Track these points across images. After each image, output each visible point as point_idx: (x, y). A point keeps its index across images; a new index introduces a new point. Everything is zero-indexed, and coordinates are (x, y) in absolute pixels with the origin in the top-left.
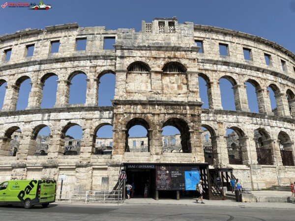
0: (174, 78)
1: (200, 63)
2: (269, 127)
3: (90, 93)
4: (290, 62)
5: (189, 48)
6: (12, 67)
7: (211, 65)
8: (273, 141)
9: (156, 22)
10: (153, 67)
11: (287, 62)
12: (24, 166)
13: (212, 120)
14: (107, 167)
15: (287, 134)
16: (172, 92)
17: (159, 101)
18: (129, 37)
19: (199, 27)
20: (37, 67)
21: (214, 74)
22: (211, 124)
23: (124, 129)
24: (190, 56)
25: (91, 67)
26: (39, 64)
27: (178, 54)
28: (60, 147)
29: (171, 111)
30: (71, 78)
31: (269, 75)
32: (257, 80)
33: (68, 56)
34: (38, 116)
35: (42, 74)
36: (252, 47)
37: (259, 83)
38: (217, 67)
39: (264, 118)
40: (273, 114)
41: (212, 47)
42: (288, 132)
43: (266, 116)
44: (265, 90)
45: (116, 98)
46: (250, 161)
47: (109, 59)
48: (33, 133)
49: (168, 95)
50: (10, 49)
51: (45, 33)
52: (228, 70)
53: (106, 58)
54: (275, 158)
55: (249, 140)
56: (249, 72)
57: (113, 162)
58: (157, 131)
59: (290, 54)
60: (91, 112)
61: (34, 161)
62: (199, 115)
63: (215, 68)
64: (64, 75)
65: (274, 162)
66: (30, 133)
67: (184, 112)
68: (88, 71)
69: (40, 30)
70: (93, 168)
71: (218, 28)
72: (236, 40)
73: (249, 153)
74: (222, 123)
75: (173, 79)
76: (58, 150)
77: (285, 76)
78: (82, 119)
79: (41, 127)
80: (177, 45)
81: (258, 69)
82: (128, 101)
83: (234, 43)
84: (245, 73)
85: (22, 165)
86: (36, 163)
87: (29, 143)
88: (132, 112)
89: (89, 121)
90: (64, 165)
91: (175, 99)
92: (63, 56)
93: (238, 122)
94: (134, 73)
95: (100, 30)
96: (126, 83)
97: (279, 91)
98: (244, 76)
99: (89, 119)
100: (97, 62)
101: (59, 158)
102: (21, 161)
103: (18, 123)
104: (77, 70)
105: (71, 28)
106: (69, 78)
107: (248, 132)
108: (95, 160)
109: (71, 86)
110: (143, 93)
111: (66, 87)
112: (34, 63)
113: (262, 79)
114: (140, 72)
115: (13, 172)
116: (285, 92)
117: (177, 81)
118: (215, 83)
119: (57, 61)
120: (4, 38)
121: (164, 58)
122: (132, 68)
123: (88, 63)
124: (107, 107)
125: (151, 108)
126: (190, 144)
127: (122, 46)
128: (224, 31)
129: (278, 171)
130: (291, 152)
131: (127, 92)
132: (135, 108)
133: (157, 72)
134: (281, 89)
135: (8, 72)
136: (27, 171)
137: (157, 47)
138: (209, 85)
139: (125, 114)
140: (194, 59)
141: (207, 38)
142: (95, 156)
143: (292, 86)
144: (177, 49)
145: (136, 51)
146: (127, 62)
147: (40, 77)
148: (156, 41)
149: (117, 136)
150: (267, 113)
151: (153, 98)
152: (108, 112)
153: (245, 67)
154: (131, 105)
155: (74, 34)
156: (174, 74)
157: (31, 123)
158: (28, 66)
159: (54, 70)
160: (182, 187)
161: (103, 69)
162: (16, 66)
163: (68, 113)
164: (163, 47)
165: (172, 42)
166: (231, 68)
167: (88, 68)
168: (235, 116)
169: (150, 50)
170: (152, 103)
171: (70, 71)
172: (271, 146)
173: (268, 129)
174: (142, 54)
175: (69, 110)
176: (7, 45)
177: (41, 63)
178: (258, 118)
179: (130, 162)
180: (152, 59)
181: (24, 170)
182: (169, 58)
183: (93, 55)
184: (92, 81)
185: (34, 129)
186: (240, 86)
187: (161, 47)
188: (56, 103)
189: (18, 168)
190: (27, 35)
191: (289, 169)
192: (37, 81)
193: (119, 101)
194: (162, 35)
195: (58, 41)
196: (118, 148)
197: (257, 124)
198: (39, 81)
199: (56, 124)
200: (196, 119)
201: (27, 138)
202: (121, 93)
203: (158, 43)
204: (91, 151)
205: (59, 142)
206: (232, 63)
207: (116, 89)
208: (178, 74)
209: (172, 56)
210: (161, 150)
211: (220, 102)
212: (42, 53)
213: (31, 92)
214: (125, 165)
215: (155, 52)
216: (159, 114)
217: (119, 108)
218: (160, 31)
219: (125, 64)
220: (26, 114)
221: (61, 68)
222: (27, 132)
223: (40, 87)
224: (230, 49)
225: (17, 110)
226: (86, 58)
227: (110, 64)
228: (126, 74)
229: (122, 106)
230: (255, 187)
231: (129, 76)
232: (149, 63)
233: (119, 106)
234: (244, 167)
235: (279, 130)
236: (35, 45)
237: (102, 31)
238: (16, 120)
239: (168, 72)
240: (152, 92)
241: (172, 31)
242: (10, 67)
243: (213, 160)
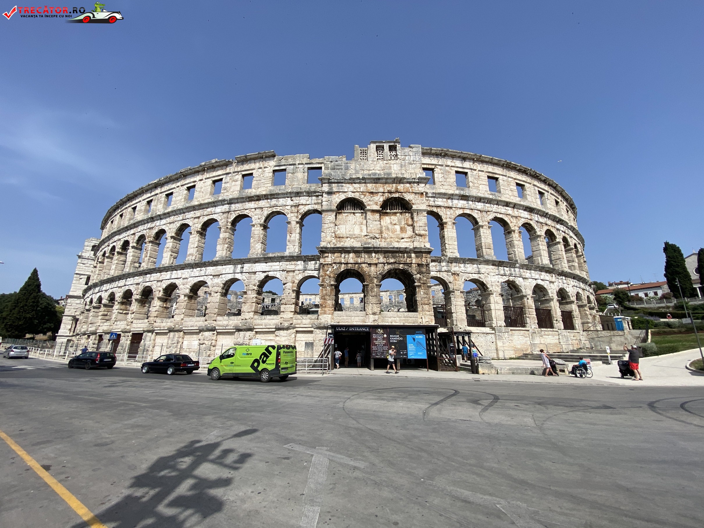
0: (397, 218)
1: (430, 198)
2: (521, 279)
3: (292, 239)
4: (551, 194)
5: (414, 179)
6: (197, 208)
7: (445, 200)
8: (526, 296)
9: (373, 146)
10: (369, 205)
11: (546, 193)
12: (213, 329)
13: (446, 271)
14: (312, 329)
15: (545, 288)
16: (393, 237)
17: (376, 248)
18: (338, 167)
19: (429, 151)
20: (226, 207)
21: (449, 212)
22: (444, 276)
23: (332, 283)
24: (416, 189)
25: (292, 206)
26: (228, 204)
27: (401, 187)
28: (256, 305)
29: (392, 260)
30: (268, 220)
31: (522, 211)
32: (506, 219)
33: (264, 193)
34: (229, 268)
35: (233, 216)
36: (499, 174)
37: (509, 222)
38: (452, 202)
39: (514, 268)
40: (526, 262)
41: (445, 176)
42: (545, 284)
43: (517, 265)
44: (516, 231)
45: (323, 244)
46: (494, 321)
47: (315, 196)
48: (223, 288)
49: (388, 240)
50: (194, 186)
51: (234, 165)
52: (467, 205)
53: (310, 195)
54: (527, 319)
55: (494, 295)
56: (495, 208)
57: (320, 324)
58: (374, 285)
59: (551, 183)
60: (293, 263)
61: (225, 323)
62: (427, 265)
63: (450, 203)
64: (260, 217)
65: (527, 323)
66: (220, 289)
67: (408, 261)
68: (289, 211)
69: (229, 161)
70: (297, 331)
71: (455, 151)
72: (478, 166)
73: (493, 312)
74: (458, 275)
75: (395, 219)
76: (253, 310)
77: (544, 212)
78: (282, 271)
79: (233, 281)
80: (400, 176)
81: (507, 204)
82: (338, 248)
83: (476, 170)
84: (490, 209)
85: (210, 328)
86: (227, 325)
87: (218, 300)
88: (343, 261)
89: (291, 274)
90: (261, 327)
91: (396, 245)
92: (258, 193)
93: (479, 273)
94: (345, 213)
95: (302, 159)
96: (336, 225)
97: (535, 232)
98: (489, 213)
99: (291, 271)
100: (300, 200)
101: (255, 319)
102: (210, 323)
103: (205, 277)
104: (275, 210)
105: (266, 157)
106: (265, 221)
107: (492, 285)
108: (299, 321)
109: (268, 230)
110: (357, 237)
111: (262, 232)
112: (222, 202)
113: (512, 217)
114: (353, 211)
115: (200, 336)
116: (543, 233)
117: (399, 221)
118: (450, 223)
119: (251, 199)
120: (186, 172)
121: (383, 192)
122: (342, 206)
123: (289, 201)
124: (312, 256)
125: (366, 257)
126: (416, 301)
127: (329, 179)
128: (462, 155)
129: (532, 335)
130: (550, 310)
131: (336, 237)
132: (347, 256)
133: (373, 211)
134: (537, 229)
135: (191, 214)
136: (217, 335)
137: (374, 179)
138: (442, 226)
139: (334, 265)
140: (422, 194)
141: (439, 165)
142: (299, 316)
143: (553, 225)
144: (400, 180)
145: (348, 185)
146: (337, 199)
147: (230, 220)
148: (373, 171)
149: (325, 292)
150: (519, 261)
151: (369, 243)
152: (313, 262)
153: (489, 201)
154: (342, 253)
155: (271, 165)
156: (396, 213)
157: (220, 277)
158: (215, 206)
159: (247, 211)
160: (403, 354)
161: (307, 208)
162: (201, 207)
163: (265, 264)
164: (382, 178)
165: (394, 172)
166: (470, 203)
167: (289, 207)
168: (475, 265)
169: (365, 183)
170: (368, 251)
171: (266, 212)
172: (523, 304)
173: (519, 281)
174: (355, 188)
175: (266, 260)
176: (189, 181)
177: (231, 202)
178: (506, 267)
179: (340, 324)
180: (368, 194)
181: (214, 334)
182: (390, 192)
183: (295, 191)
184: (294, 223)
185: (224, 284)
186: (482, 227)
187: (379, 179)
188: (251, 252)
189: (206, 331)
190: (213, 168)
191: (546, 333)
192: (227, 225)
193: (326, 248)
194: (381, 162)
195: (251, 174)
196: (325, 307)
197: (505, 275)
198: (230, 224)
199: (250, 277)
200: (424, 270)
201: (216, 295)
202: (329, 238)
203: (375, 174)
204: (293, 310)
205: (255, 300)
206: (473, 197)
207: (322, 233)
208: (401, 213)
209: (393, 190)
210: (379, 309)
211: (456, 247)
212: (232, 190)
213: (219, 238)
214: (333, 327)
215: (371, 185)
216: (376, 264)
217: (326, 257)
218: (379, 158)
219: (334, 201)
220: (214, 266)
221: (255, 209)
222: (215, 287)
223: (231, 232)
224: (470, 179)
225: (203, 261)
226: (286, 196)
227: (316, 202)
228: (335, 214)
229: (330, 255)
230: (501, 355)
231: (339, 217)
232: (363, 200)
233: (326, 255)
234: (487, 330)
235: (534, 283)
236: (223, 180)
237: (305, 161)
238: (202, 273)
239: (388, 211)
240: (368, 237)
241: (393, 158)
242: (194, 208)
243: (446, 322)
